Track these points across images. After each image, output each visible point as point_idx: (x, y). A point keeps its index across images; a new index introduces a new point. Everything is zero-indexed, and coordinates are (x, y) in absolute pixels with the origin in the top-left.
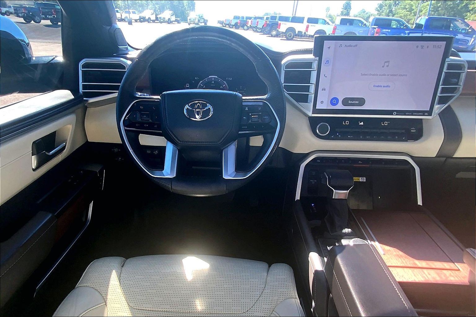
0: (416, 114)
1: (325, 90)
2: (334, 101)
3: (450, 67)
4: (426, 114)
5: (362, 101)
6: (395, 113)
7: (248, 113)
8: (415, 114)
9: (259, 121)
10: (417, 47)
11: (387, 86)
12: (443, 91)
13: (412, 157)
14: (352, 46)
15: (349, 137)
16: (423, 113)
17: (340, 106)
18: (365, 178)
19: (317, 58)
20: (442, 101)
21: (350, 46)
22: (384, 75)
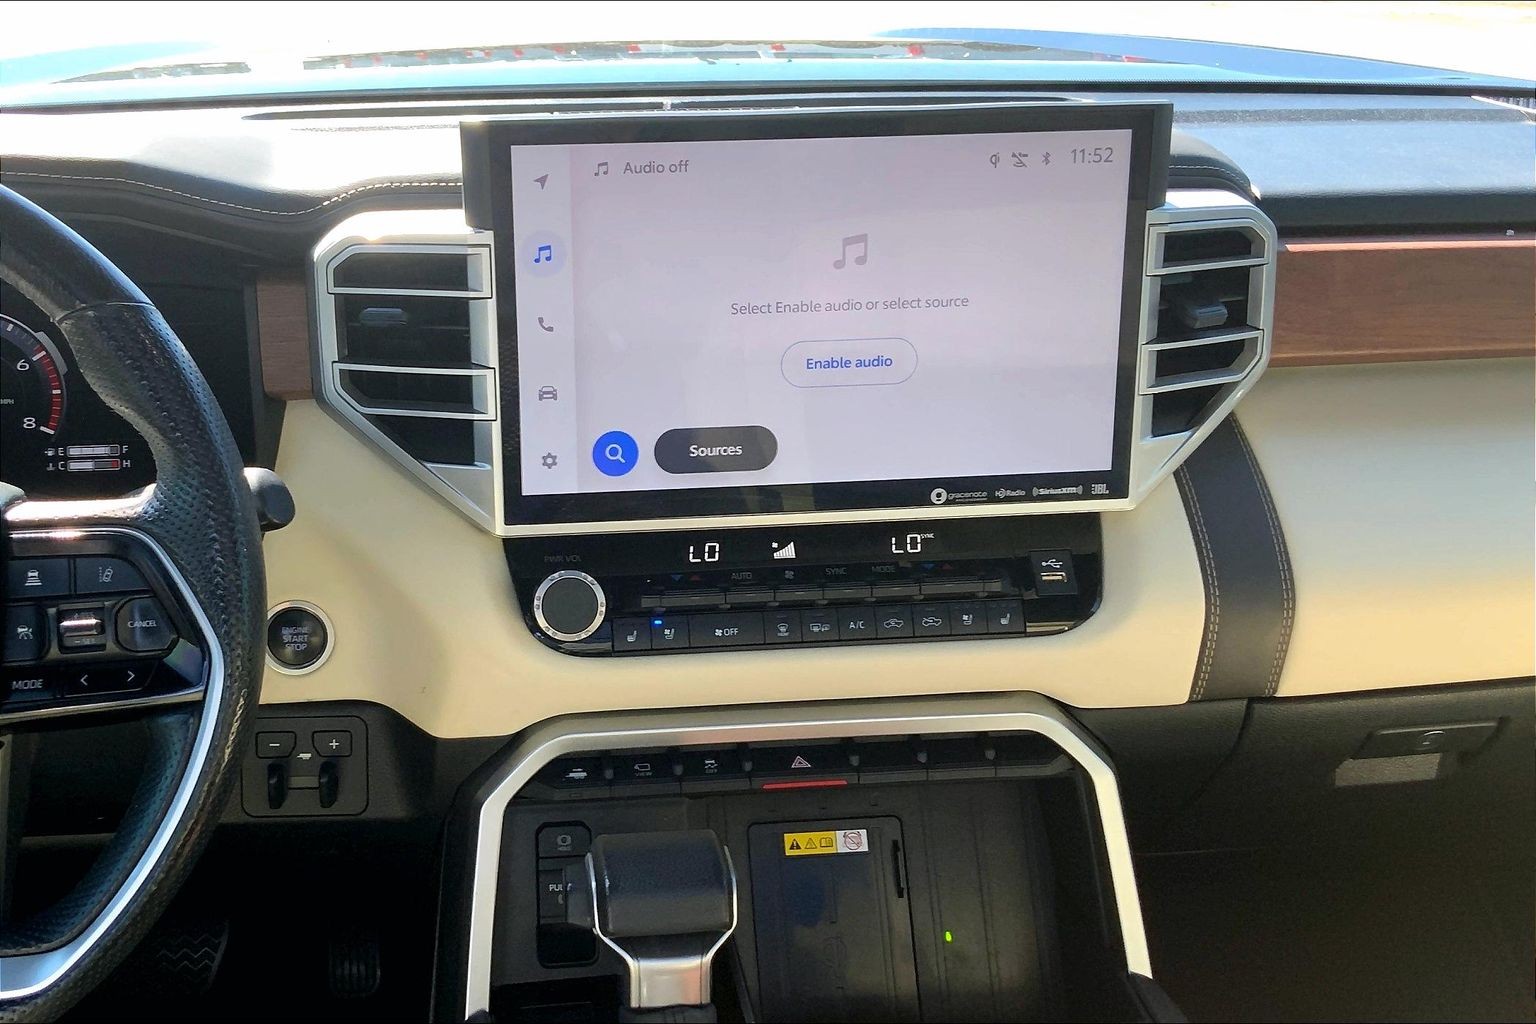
0: (1047, 492)
1: (555, 397)
2: (614, 452)
3: (1178, 246)
4: (1100, 488)
5: (757, 445)
6: (939, 495)
7: (40, 602)
8: (1043, 492)
9: (102, 647)
10: (995, 160)
11: (879, 362)
12: (1166, 366)
13: (1070, 713)
14: (660, 169)
15: (719, 633)
16: (1083, 483)
17: (647, 476)
18: (863, 832)
19: (488, 237)
20: (1173, 413)
21: (650, 168)
22: (850, 305)
